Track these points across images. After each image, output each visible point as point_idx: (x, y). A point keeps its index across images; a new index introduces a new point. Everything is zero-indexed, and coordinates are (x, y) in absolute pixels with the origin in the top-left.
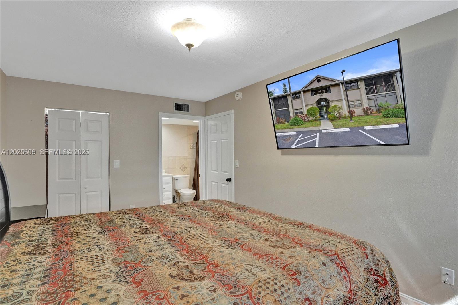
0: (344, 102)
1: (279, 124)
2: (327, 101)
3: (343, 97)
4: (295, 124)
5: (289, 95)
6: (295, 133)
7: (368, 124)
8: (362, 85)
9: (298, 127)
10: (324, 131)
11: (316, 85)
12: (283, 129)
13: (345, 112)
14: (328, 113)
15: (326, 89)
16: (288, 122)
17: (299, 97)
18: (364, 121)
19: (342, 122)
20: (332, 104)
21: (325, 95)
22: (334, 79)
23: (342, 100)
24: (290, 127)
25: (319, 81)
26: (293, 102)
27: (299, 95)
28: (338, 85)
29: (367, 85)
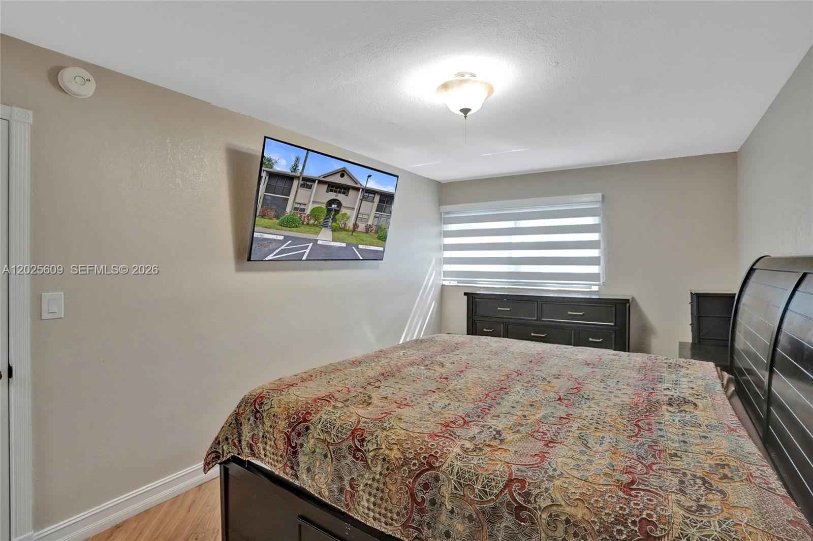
0: (355, 212)
1: (262, 217)
2: (339, 204)
3: (356, 207)
4: (288, 224)
5: (298, 178)
6: (281, 238)
7: (363, 243)
8: (377, 198)
9: (290, 229)
10: (319, 242)
11: (337, 179)
12: (265, 227)
13: (350, 225)
14: (334, 220)
15: (345, 189)
16: (278, 218)
17: (310, 187)
18: (362, 238)
19: (343, 234)
20: (343, 211)
21: (341, 197)
22: (358, 181)
23: (354, 209)
24: (277, 226)
25: (342, 176)
26: (299, 191)
27: (312, 183)
28: (357, 189)
29: (381, 201)
